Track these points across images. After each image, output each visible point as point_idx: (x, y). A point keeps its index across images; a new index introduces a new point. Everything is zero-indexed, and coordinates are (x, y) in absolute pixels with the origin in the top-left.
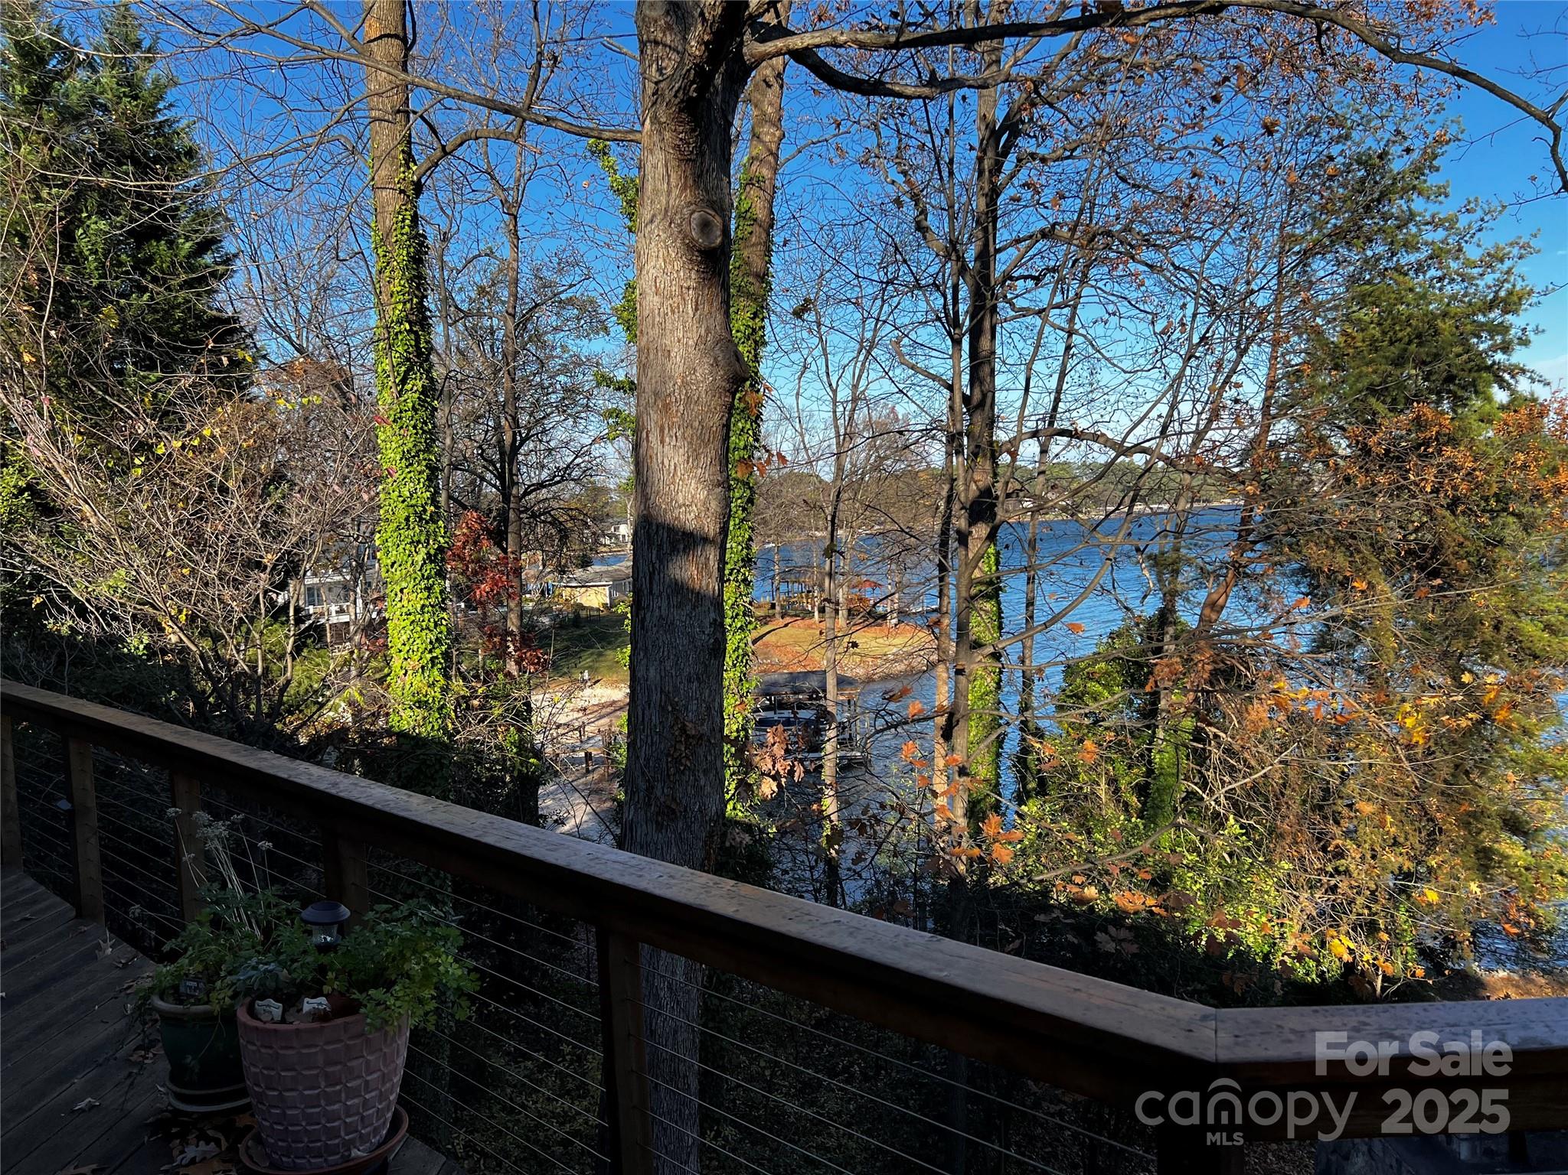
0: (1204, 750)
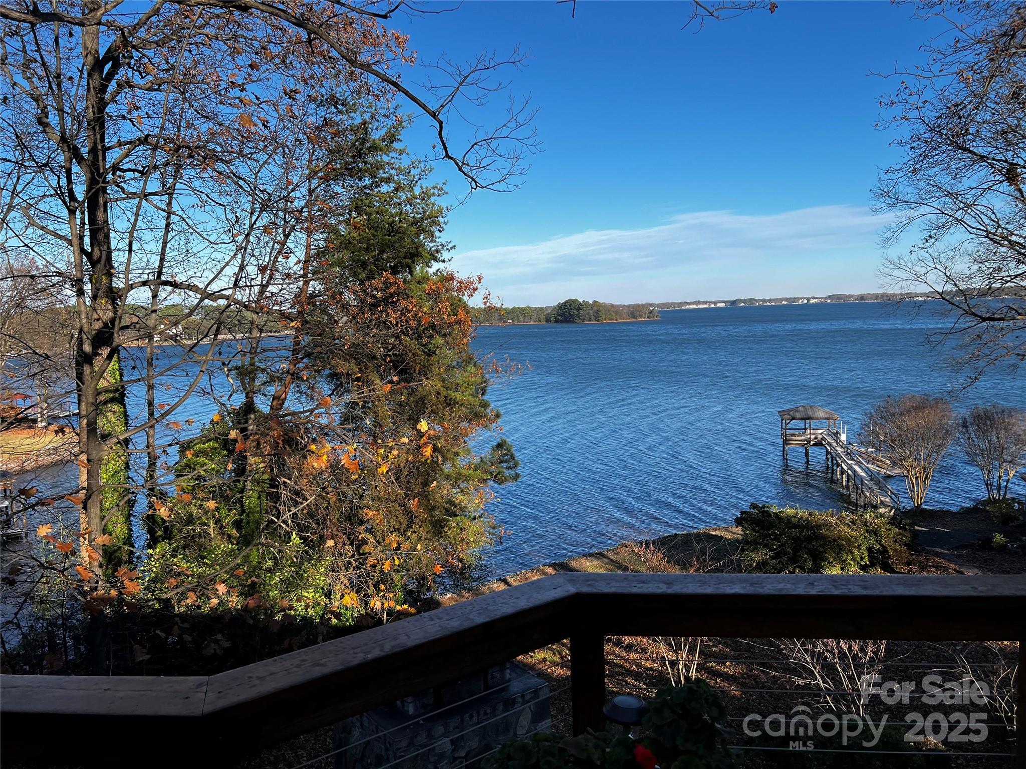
0: (278, 492)
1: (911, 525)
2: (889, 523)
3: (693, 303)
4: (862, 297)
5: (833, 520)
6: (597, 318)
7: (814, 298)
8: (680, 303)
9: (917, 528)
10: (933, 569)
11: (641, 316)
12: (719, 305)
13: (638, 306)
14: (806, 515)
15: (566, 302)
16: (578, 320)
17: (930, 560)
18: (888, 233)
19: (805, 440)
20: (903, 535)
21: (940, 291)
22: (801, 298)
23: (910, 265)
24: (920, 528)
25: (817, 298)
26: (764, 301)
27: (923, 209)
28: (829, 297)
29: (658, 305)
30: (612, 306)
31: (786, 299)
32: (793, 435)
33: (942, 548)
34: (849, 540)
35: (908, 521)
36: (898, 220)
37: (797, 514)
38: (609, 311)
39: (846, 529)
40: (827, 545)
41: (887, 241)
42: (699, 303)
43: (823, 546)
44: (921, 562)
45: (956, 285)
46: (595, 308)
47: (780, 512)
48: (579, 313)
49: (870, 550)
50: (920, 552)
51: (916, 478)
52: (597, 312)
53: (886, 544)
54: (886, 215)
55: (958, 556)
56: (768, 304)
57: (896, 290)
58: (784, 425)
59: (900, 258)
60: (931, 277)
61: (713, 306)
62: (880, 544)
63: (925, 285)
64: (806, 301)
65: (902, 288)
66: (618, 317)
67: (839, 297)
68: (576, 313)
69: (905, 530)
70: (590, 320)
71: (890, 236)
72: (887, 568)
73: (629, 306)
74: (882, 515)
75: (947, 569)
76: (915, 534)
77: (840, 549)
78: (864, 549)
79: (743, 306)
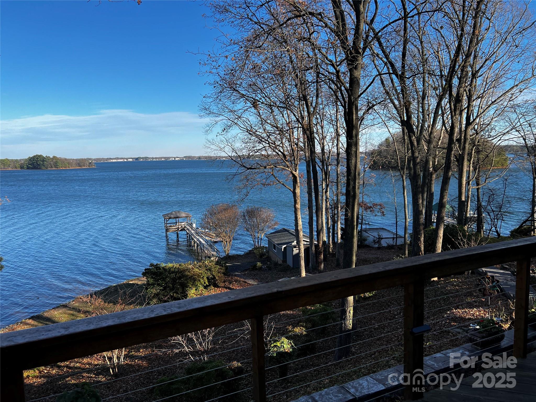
1: (225, 263)
2: (215, 264)
3: (115, 159)
4: (199, 158)
5: (190, 266)
6: (56, 166)
7: (177, 157)
8: (107, 159)
9: (227, 264)
10: (234, 283)
11: (84, 166)
12: (129, 160)
13: (82, 159)
14: (178, 266)
15: (34, 156)
16: (43, 168)
17: (233, 278)
18: (207, 127)
19: (177, 228)
20: (221, 269)
21: (230, 155)
22: (171, 157)
23: (217, 143)
24: (229, 265)
25: (179, 158)
26: (153, 158)
27: (221, 118)
28: (185, 157)
29: (94, 160)
30: (66, 159)
31: (164, 158)
32: (171, 226)
33: (238, 272)
34: (198, 275)
35: (224, 262)
36: (211, 122)
37: (173, 266)
38: (63, 163)
39: (197, 270)
40: (188, 279)
41: (207, 131)
42: (118, 158)
43: (186, 280)
44: (229, 280)
45: (236, 153)
46: (55, 161)
47: (165, 266)
48: (43, 164)
49: (208, 278)
50: (229, 276)
51: (226, 241)
52: (56, 163)
53: (215, 275)
54: (205, 119)
55: (245, 275)
56: (155, 160)
57: (212, 155)
58: (166, 222)
59: (213, 140)
60: (227, 149)
61: (126, 160)
62: (212, 275)
63: (224, 153)
64: (173, 159)
65: (215, 154)
66: (70, 166)
67: (189, 157)
68: (41, 163)
69: (223, 266)
70: (52, 167)
71: (208, 129)
72: (216, 286)
73: (76, 160)
74: (212, 261)
75: (240, 281)
76: (227, 268)
77: (195, 280)
78: (205, 278)
79: (142, 161)
